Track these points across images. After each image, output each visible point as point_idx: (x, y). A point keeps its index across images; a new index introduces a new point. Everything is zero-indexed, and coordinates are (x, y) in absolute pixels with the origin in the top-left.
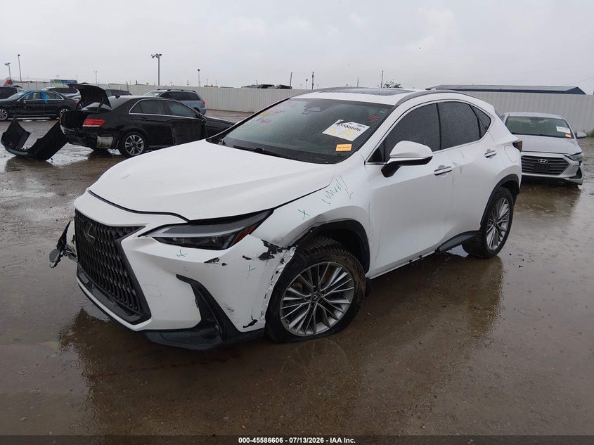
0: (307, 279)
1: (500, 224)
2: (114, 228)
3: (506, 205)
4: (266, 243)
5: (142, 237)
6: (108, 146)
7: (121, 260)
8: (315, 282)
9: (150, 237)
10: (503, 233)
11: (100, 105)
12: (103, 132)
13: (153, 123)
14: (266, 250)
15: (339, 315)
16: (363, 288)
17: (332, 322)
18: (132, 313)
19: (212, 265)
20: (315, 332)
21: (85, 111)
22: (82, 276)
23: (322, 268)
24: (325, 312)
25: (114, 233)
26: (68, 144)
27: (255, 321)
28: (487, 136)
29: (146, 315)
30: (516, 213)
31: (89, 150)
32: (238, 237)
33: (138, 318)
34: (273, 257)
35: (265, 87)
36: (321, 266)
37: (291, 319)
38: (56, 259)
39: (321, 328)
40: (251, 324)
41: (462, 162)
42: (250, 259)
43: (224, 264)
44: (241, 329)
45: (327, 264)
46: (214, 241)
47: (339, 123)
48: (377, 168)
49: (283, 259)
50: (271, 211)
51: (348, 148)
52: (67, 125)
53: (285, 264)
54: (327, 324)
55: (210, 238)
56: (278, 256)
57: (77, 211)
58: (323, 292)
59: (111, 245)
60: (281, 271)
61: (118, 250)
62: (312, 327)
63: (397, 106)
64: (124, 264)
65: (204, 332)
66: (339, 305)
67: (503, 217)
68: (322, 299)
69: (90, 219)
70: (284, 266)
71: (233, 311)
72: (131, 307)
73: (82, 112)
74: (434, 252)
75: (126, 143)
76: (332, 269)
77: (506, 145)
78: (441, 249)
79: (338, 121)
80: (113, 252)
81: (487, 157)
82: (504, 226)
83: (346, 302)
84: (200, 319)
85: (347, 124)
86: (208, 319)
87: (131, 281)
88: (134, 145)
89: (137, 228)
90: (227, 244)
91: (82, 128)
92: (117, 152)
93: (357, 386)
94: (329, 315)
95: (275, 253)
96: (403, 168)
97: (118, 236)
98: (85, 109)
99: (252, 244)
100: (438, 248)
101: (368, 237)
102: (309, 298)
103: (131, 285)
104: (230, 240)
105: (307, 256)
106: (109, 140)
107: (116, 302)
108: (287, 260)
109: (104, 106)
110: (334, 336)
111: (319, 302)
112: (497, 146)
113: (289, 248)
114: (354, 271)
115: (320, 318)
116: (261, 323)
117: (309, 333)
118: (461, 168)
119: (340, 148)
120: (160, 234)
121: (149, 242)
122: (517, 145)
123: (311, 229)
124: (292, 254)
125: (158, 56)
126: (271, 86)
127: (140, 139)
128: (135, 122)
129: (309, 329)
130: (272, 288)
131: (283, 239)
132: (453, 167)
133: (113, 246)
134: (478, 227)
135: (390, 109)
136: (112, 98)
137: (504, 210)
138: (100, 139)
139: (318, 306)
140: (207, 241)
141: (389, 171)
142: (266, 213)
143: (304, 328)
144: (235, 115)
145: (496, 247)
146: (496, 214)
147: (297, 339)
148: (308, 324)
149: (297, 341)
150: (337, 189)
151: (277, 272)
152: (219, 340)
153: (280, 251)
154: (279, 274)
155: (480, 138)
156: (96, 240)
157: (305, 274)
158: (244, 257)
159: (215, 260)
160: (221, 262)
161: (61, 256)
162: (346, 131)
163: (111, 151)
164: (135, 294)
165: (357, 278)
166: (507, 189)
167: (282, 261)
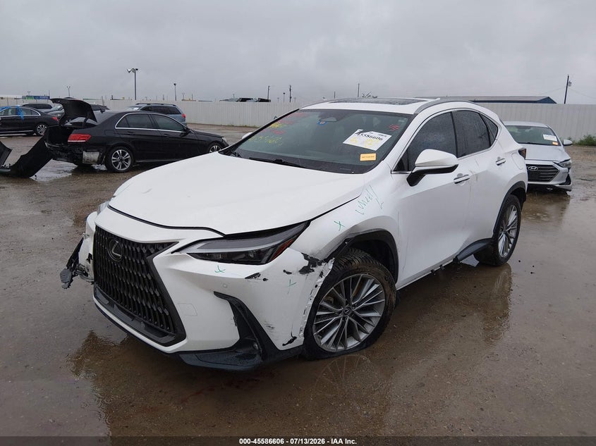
0: (340, 292)
1: (509, 231)
2: (145, 245)
3: (515, 212)
4: (306, 257)
5: (176, 254)
6: (94, 161)
7: (152, 278)
8: (347, 296)
9: (184, 253)
10: (512, 240)
11: (86, 120)
12: (89, 146)
13: (139, 137)
14: (306, 263)
15: (370, 329)
16: (394, 299)
17: (363, 336)
18: (165, 334)
19: (253, 280)
20: (346, 347)
21: (69, 127)
22: (100, 296)
23: (355, 280)
24: (356, 326)
25: (144, 251)
26: (52, 160)
27: (295, 338)
28: (496, 145)
29: (181, 335)
30: (523, 221)
31: (72, 166)
32: (277, 251)
33: (172, 339)
34: (313, 271)
35: (244, 100)
36: (353, 278)
37: (323, 334)
38: (68, 279)
39: (352, 343)
40: (290, 342)
41: (478, 170)
42: (291, 273)
43: (265, 280)
44: (280, 347)
45: (359, 277)
46: (252, 256)
47: (359, 133)
48: (402, 177)
49: (322, 273)
50: (307, 223)
51: (372, 157)
52: (51, 141)
53: (324, 278)
54: (358, 339)
55: (246, 253)
56: (318, 269)
57: (98, 228)
58: (354, 306)
59: (141, 263)
60: (320, 285)
61: (150, 268)
62: (344, 343)
63: (415, 115)
64: (156, 282)
65: (241, 352)
66: (369, 318)
67: (511, 224)
68: (353, 313)
69: (115, 236)
70: (322, 280)
71: (273, 328)
72: (163, 328)
73: (66, 127)
74: (452, 261)
75: (113, 158)
76: (364, 281)
77: (513, 153)
78: (459, 258)
79: (358, 131)
80: (143, 270)
81: (498, 165)
82: (513, 234)
83: (376, 314)
84: (238, 338)
85: (368, 133)
86: (247, 338)
87: (164, 299)
88: (121, 160)
89: (170, 244)
90: (266, 258)
91: (67, 143)
92: (103, 168)
93: (402, 403)
94: (360, 329)
95: (315, 266)
96: (428, 177)
97: (149, 253)
98: (68, 124)
99: (292, 257)
100: (456, 257)
101: (397, 247)
102: (340, 312)
103: (164, 304)
104: (269, 253)
105: (341, 268)
106: (95, 156)
107: (144, 323)
108: (326, 274)
109: (90, 121)
110: (364, 350)
111: (350, 316)
112: (505, 153)
113: (326, 260)
114: (385, 282)
115: (352, 333)
116: (300, 340)
117: (340, 348)
118: (477, 176)
119: (364, 157)
120: (195, 249)
121: (183, 258)
122: (522, 153)
123: (346, 240)
124: (331, 267)
125: (135, 70)
126: (250, 99)
127: (127, 154)
128: (122, 136)
129: (340, 345)
130: (311, 303)
131: (320, 252)
132: (470, 174)
133: (143, 263)
134: (490, 235)
135: (410, 118)
136: (97, 113)
137: (512, 217)
138: (86, 155)
139: (349, 320)
140: (244, 255)
141: (414, 180)
142: (303, 226)
143: (335, 343)
144: (215, 128)
145: (506, 254)
146: (507, 222)
147: (330, 355)
148: (340, 339)
149: (329, 357)
150: (369, 199)
151: (316, 286)
152: (258, 359)
153: (320, 264)
154: (318, 288)
155: (490, 146)
156: (123, 257)
157: (338, 288)
158: (284, 271)
159: (256, 275)
160: (262, 277)
161: (73, 276)
162: (369, 141)
163: (96, 167)
164: (167, 314)
165: (388, 289)
166: (517, 196)
167: (321, 275)
